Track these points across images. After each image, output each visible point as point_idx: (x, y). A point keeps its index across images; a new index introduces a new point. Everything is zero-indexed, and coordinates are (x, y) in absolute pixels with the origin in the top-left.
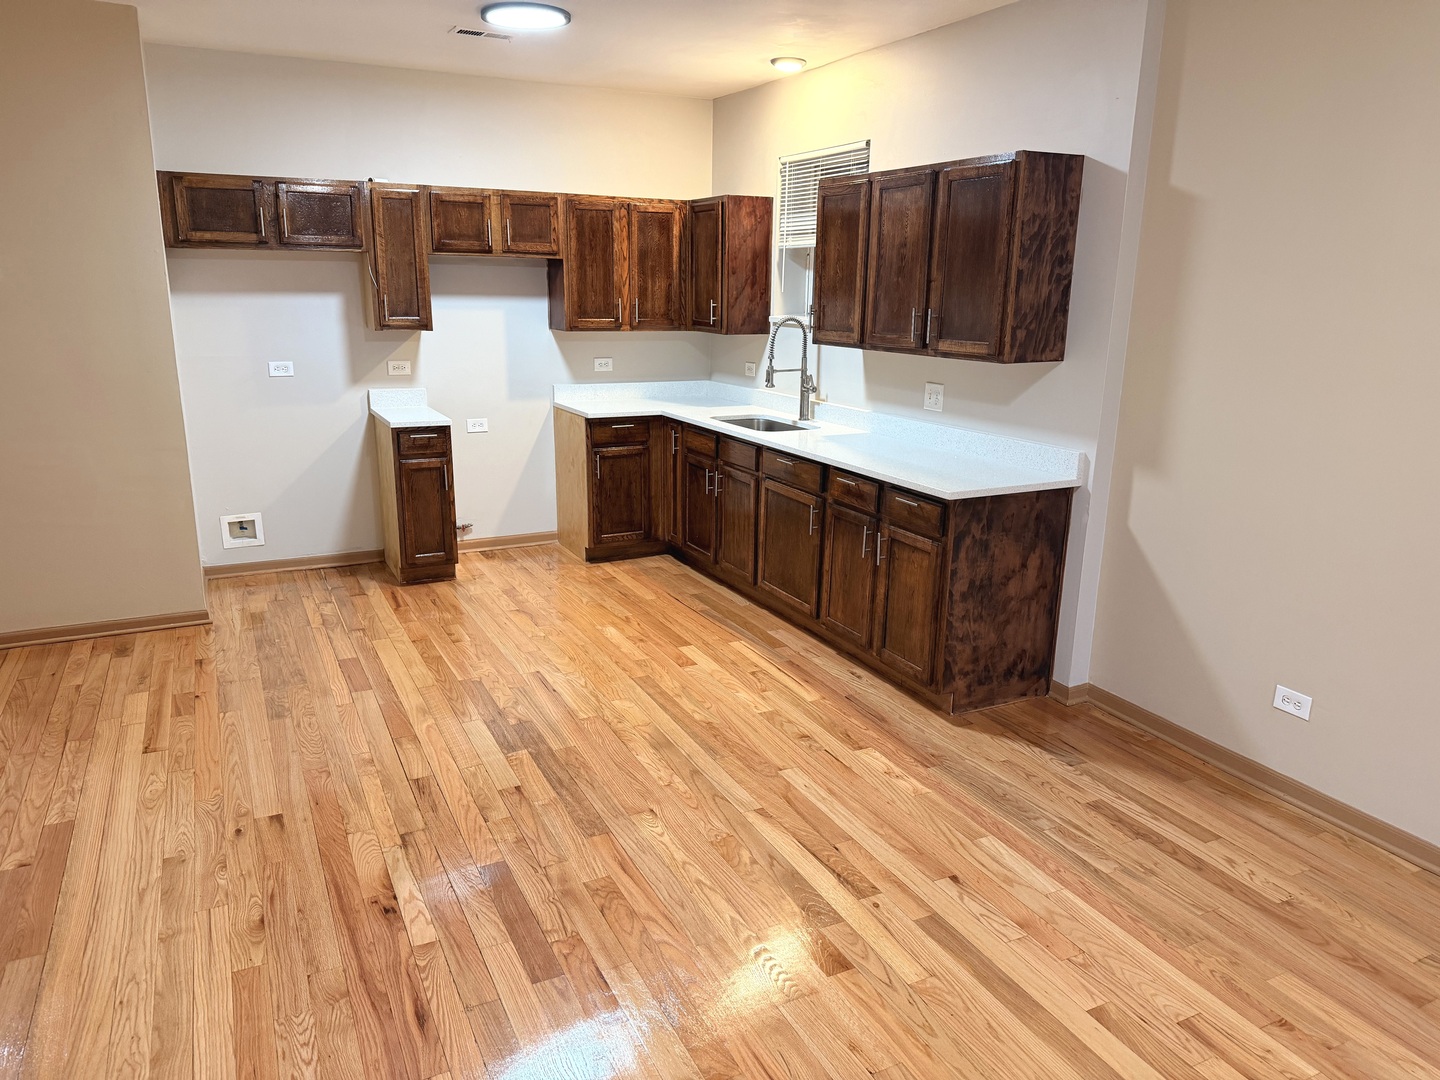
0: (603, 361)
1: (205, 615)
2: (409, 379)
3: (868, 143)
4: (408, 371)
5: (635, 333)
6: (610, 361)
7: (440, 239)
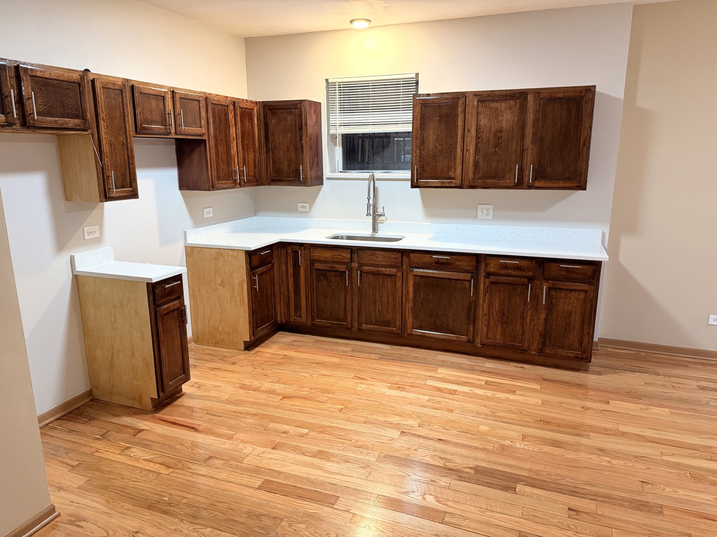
0: (208, 210)
1: (52, 510)
2: (99, 241)
3: (417, 75)
4: (97, 235)
5: (242, 189)
6: (211, 209)
7: (141, 124)
